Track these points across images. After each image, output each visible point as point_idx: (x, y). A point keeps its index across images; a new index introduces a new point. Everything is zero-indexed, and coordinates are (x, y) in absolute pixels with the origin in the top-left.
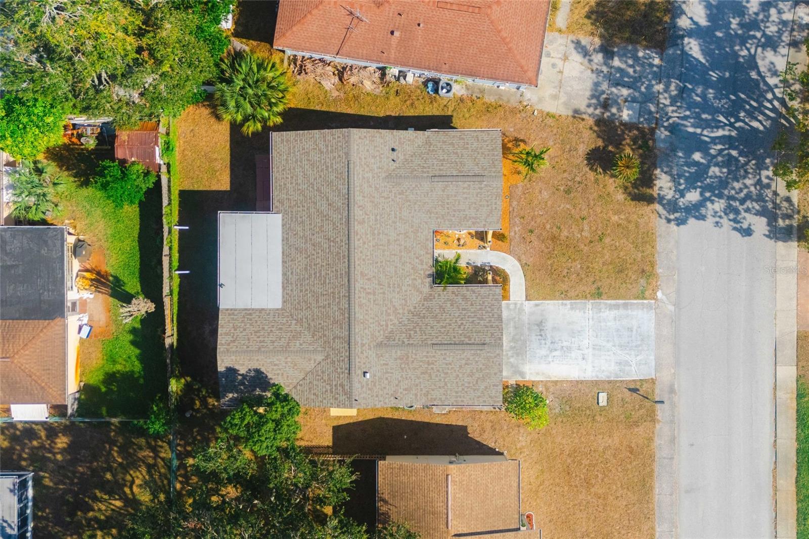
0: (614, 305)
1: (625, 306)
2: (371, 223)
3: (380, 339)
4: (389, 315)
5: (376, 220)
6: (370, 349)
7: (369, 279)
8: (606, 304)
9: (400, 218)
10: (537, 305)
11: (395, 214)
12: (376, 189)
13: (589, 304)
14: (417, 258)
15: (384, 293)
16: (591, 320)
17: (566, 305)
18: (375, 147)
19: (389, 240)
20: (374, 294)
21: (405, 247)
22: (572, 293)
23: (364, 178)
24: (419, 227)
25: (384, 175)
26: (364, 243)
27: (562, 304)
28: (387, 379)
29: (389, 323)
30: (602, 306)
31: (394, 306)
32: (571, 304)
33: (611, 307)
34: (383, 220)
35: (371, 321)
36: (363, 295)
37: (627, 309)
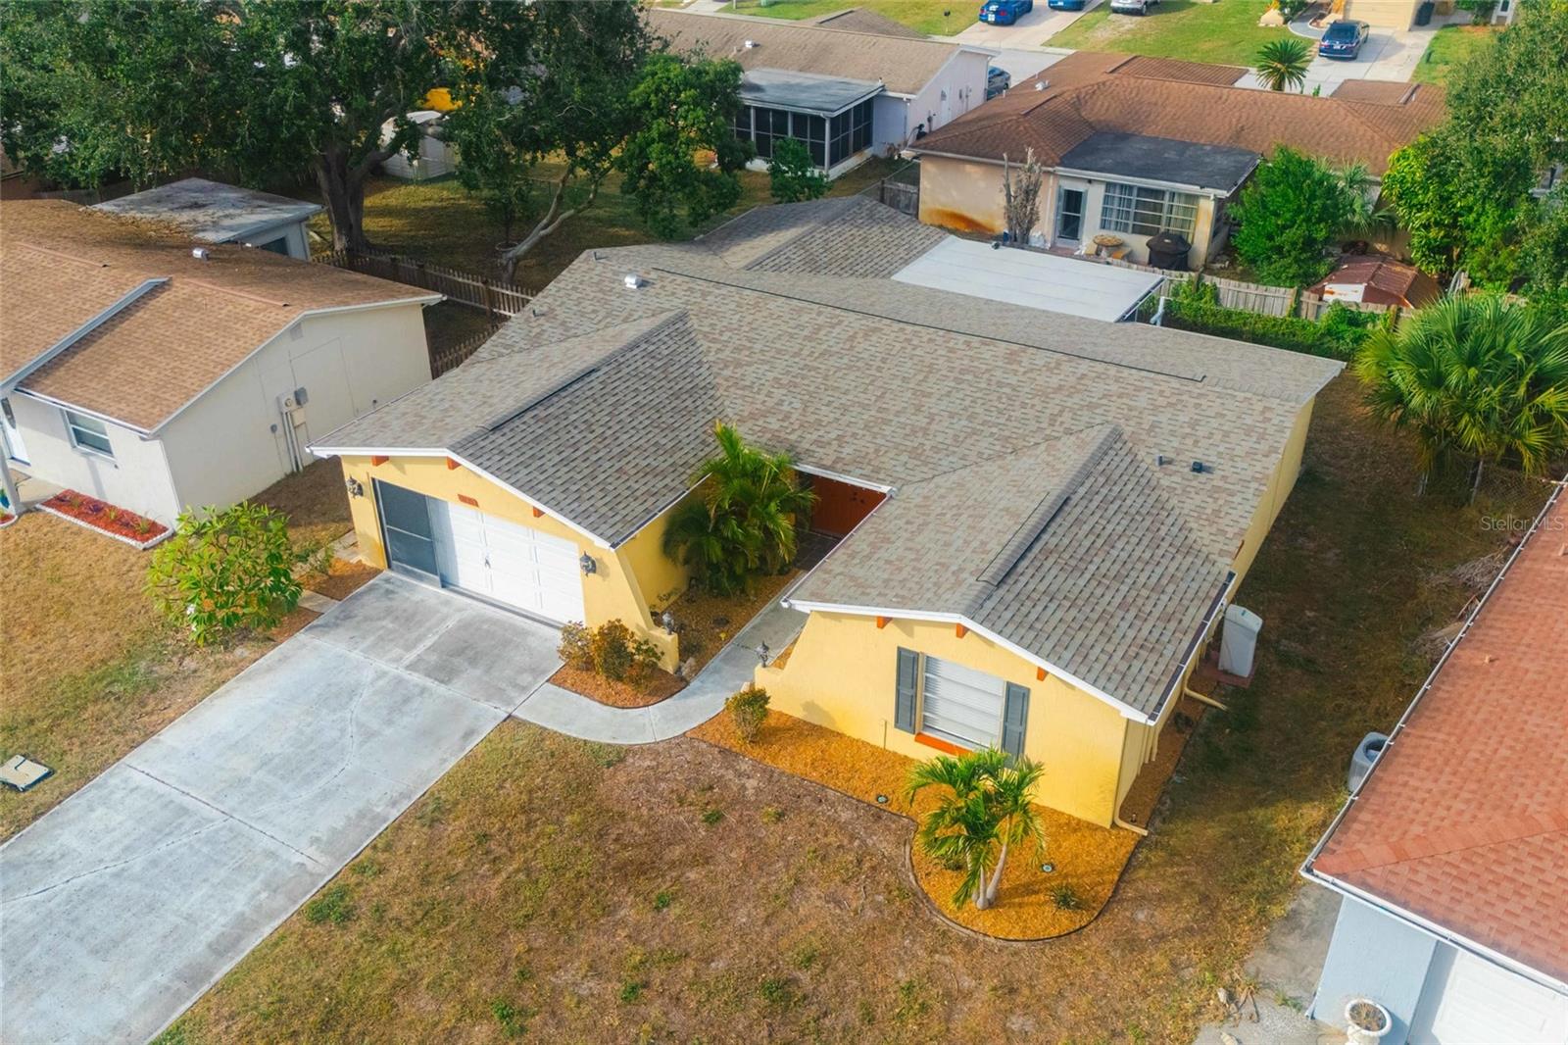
0: (239, 939)
1: (193, 976)
2: (998, 373)
3: (694, 322)
4: (737, 350)
5: (1000, 384)
6: (687, 303)
7: (852, 338)
8: (271, 916)
9: (975, 432)
10: (469, 734)
11: (997, 425)
12: (1091, 407)
13: (324, 868)
14: (839, 438)
15: (796, 354)
16: (272, 845)
17: (394, 804)
18: (1226, 434)
19: (926, 395)
20: (806, 338)
21: (887, 422)
22: (415, 836)
23: (1138, 389)
24: (925, 464)
25: (1128, 430)
26: (951, 350)
27: (403, 796)
28: (594, 311)
29: (715, 346)
30: (280, 900)
31: (749, 364)
32: (377, 818)
33: (244, 925)
34: (994, 397)
35: (749, 318)
36: (821, 320)
37: (179, 976)
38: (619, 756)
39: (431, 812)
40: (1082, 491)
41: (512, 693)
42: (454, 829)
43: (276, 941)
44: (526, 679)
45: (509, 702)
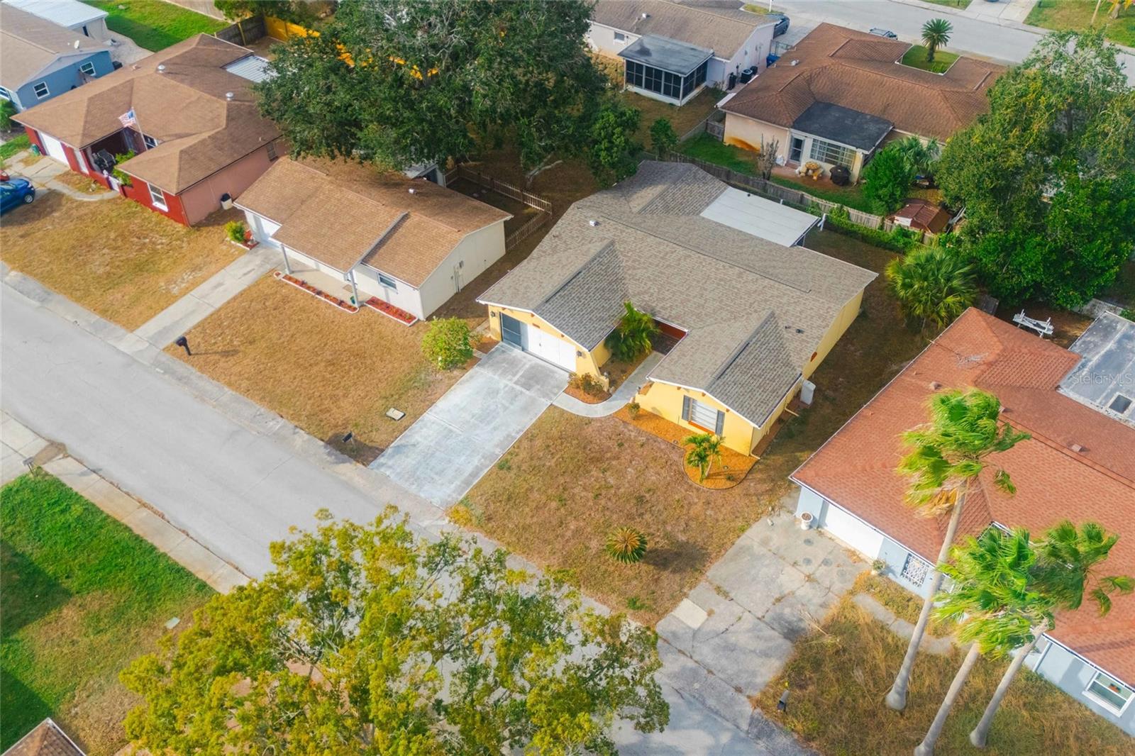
0: (477, 473)
1: (467, 482)
2: (734, 282)
3: (617, 246)
4: (634, 261)
5: (734, 288)
6: (614, 235)
7: (679, 259)
8: (487, 467)
9: (721, 308)
10: (538, 410)
11: (729, 306)
12: (766, 301)
13: (499, 453)
14: (671, 306)
15: (657, 266)
16: (482, 444)
17: (518, 433)
18: (812, 317)
19: (706, 290)
21: (689, 301)
22: (526, 444)
23: (784, 294)
24: (702, 321)
25: (777, 312)
27: (520, 430)
28: (577, 237)
29: (626, 259)
30: (488, 462)
31: (639, 269)
32: (513, 438)
33: (478, 470)
34: (730, 293)
38: (589, 421)
39: (530, 436)
40: (754, 340)
41: (552, 396)
42: (538, 443)
43: (489, 474)
44: (556, 390)
45: (551, 399)
